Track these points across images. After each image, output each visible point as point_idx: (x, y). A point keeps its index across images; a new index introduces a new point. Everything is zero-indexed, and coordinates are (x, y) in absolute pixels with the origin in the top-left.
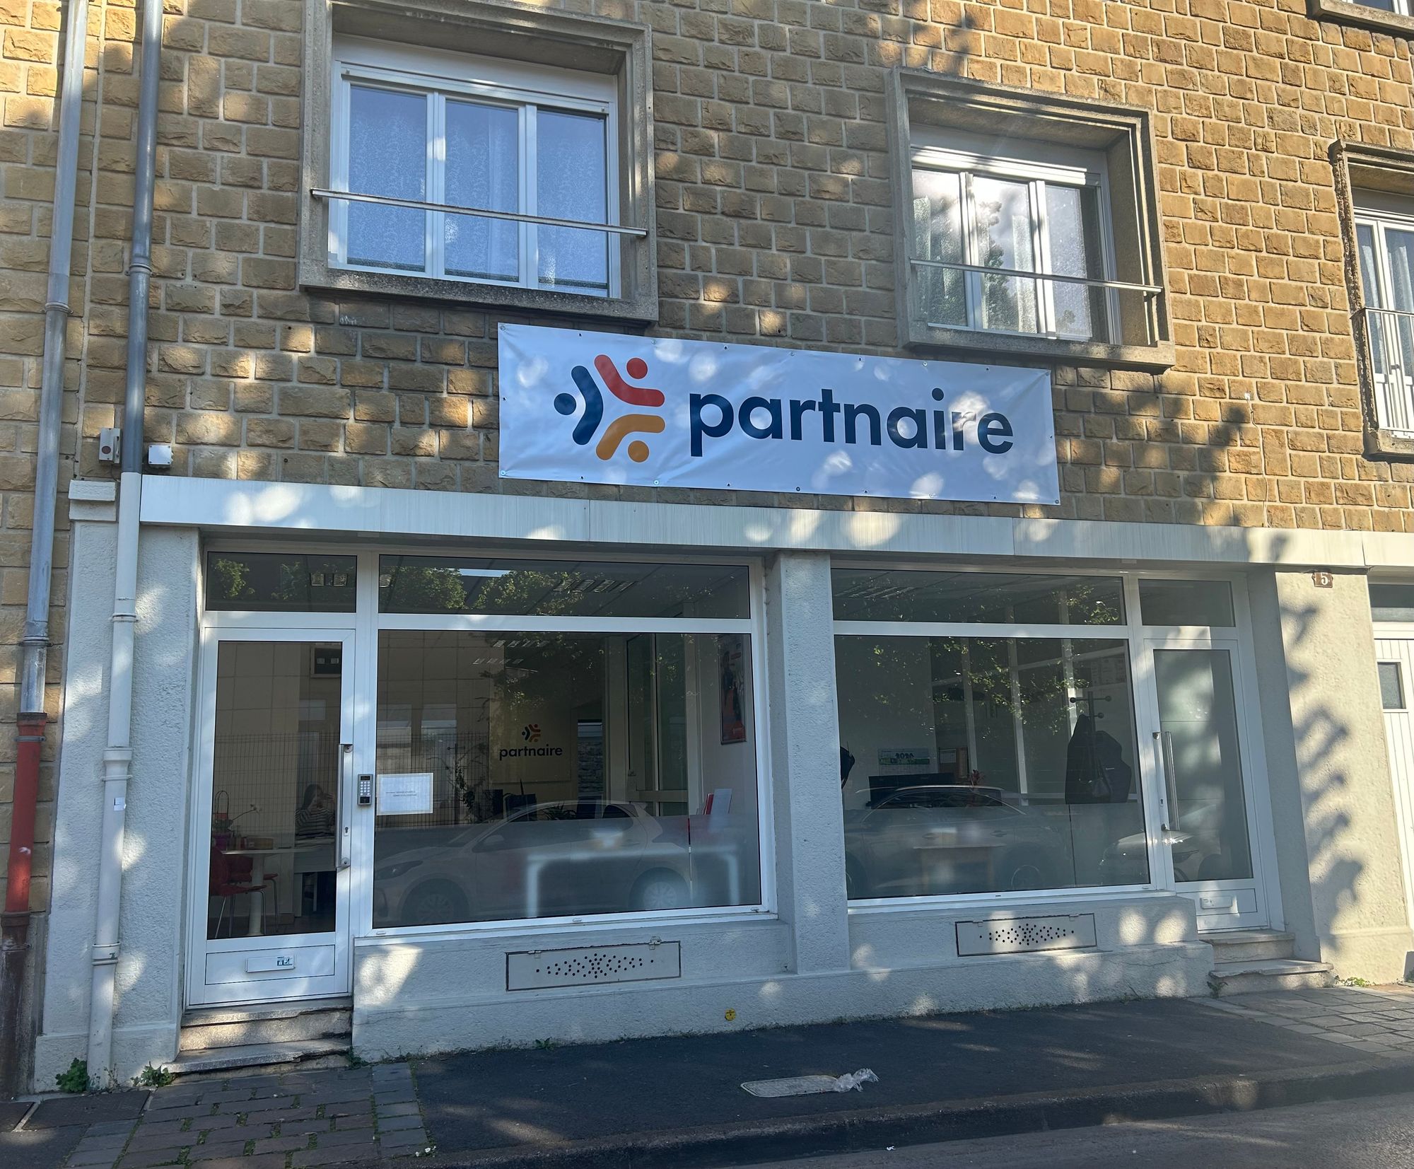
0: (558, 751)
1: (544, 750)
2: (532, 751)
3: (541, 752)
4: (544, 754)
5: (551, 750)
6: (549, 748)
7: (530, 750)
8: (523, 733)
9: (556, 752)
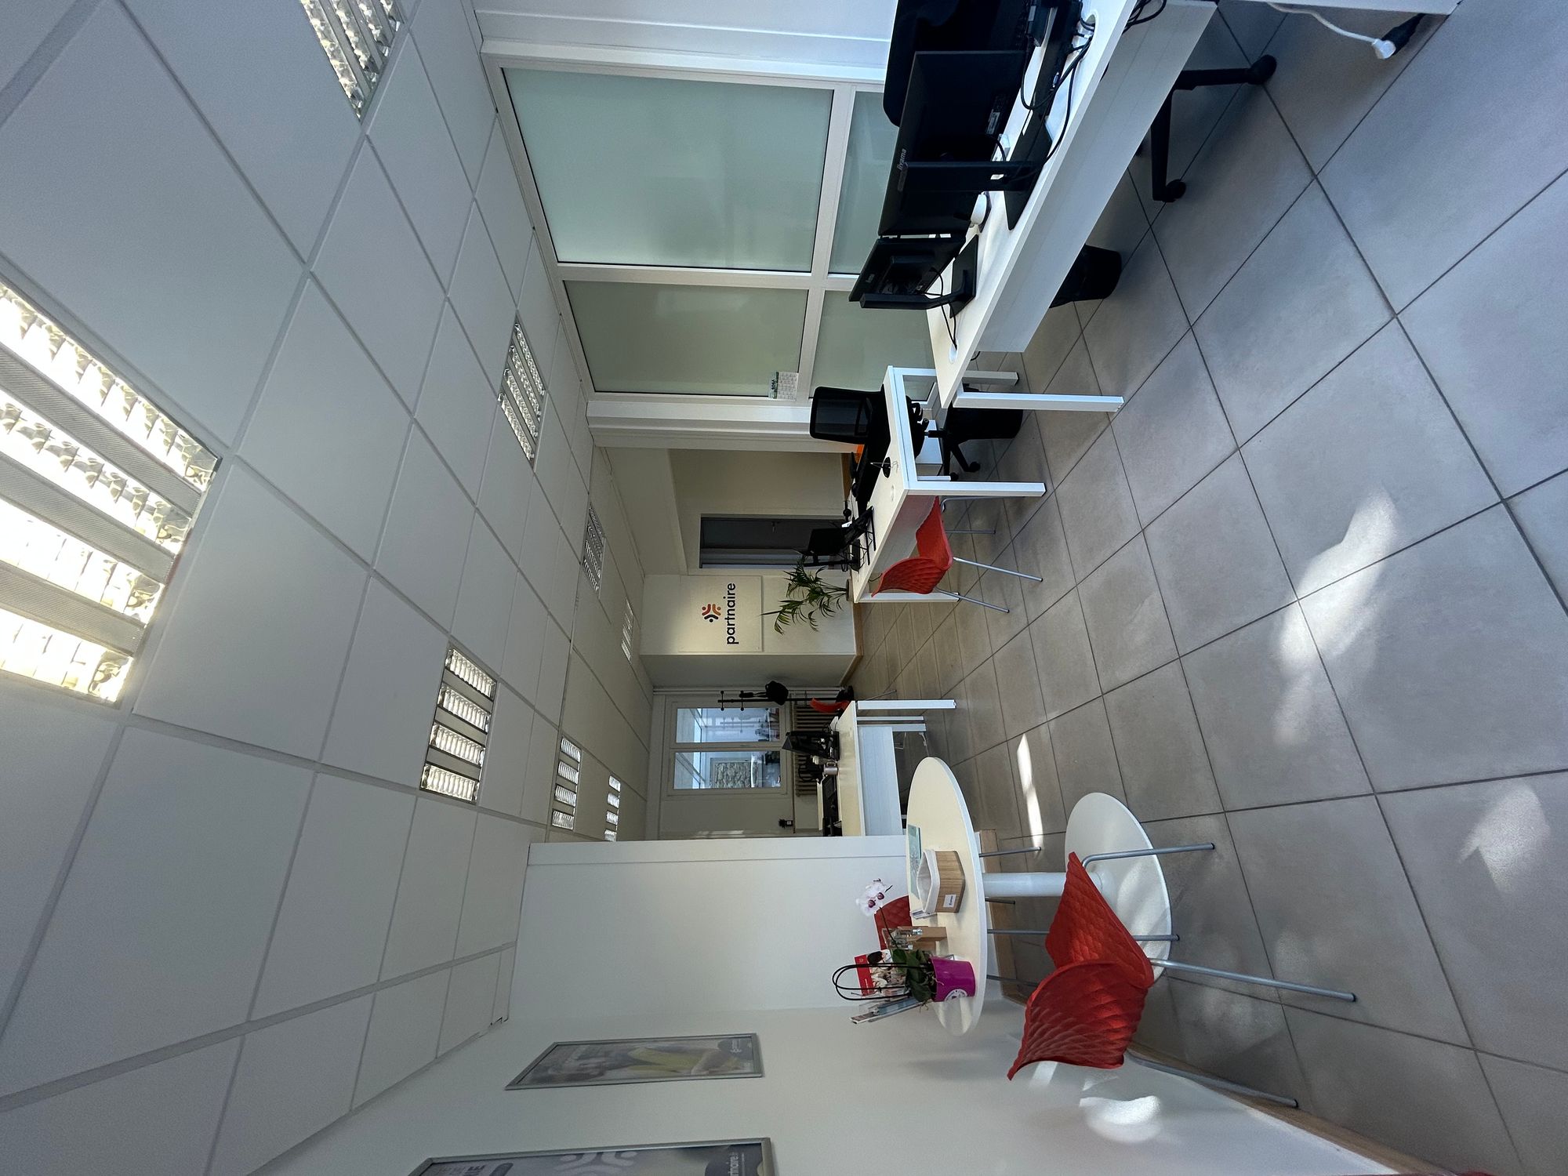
0: (731, 587)
1: (729, 601)
3: (731, 604)
4: (734, 601)
5: (729, 594)
6: (727, 596)
7: (729, 614)
8: (712, 621)
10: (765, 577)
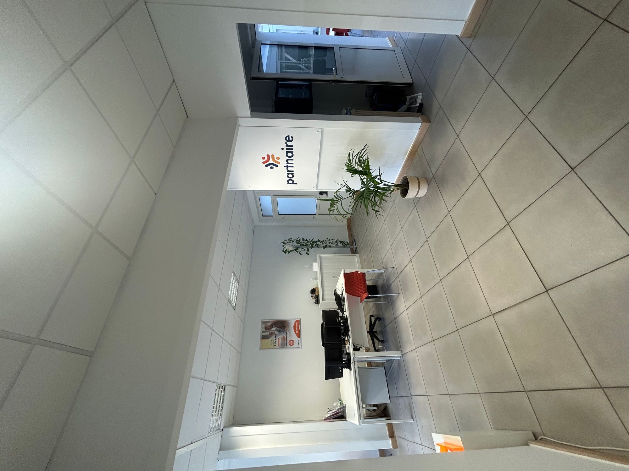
0: (289, 139)
1: (287, 152)
2: (289, 162)
3: (290, 154)
4: (292, 153)
5: (287, 145)
6: (285, 147)
7: (288, 163)
8: (272, 168)
9: (289, 141)
10: (326, 129)
